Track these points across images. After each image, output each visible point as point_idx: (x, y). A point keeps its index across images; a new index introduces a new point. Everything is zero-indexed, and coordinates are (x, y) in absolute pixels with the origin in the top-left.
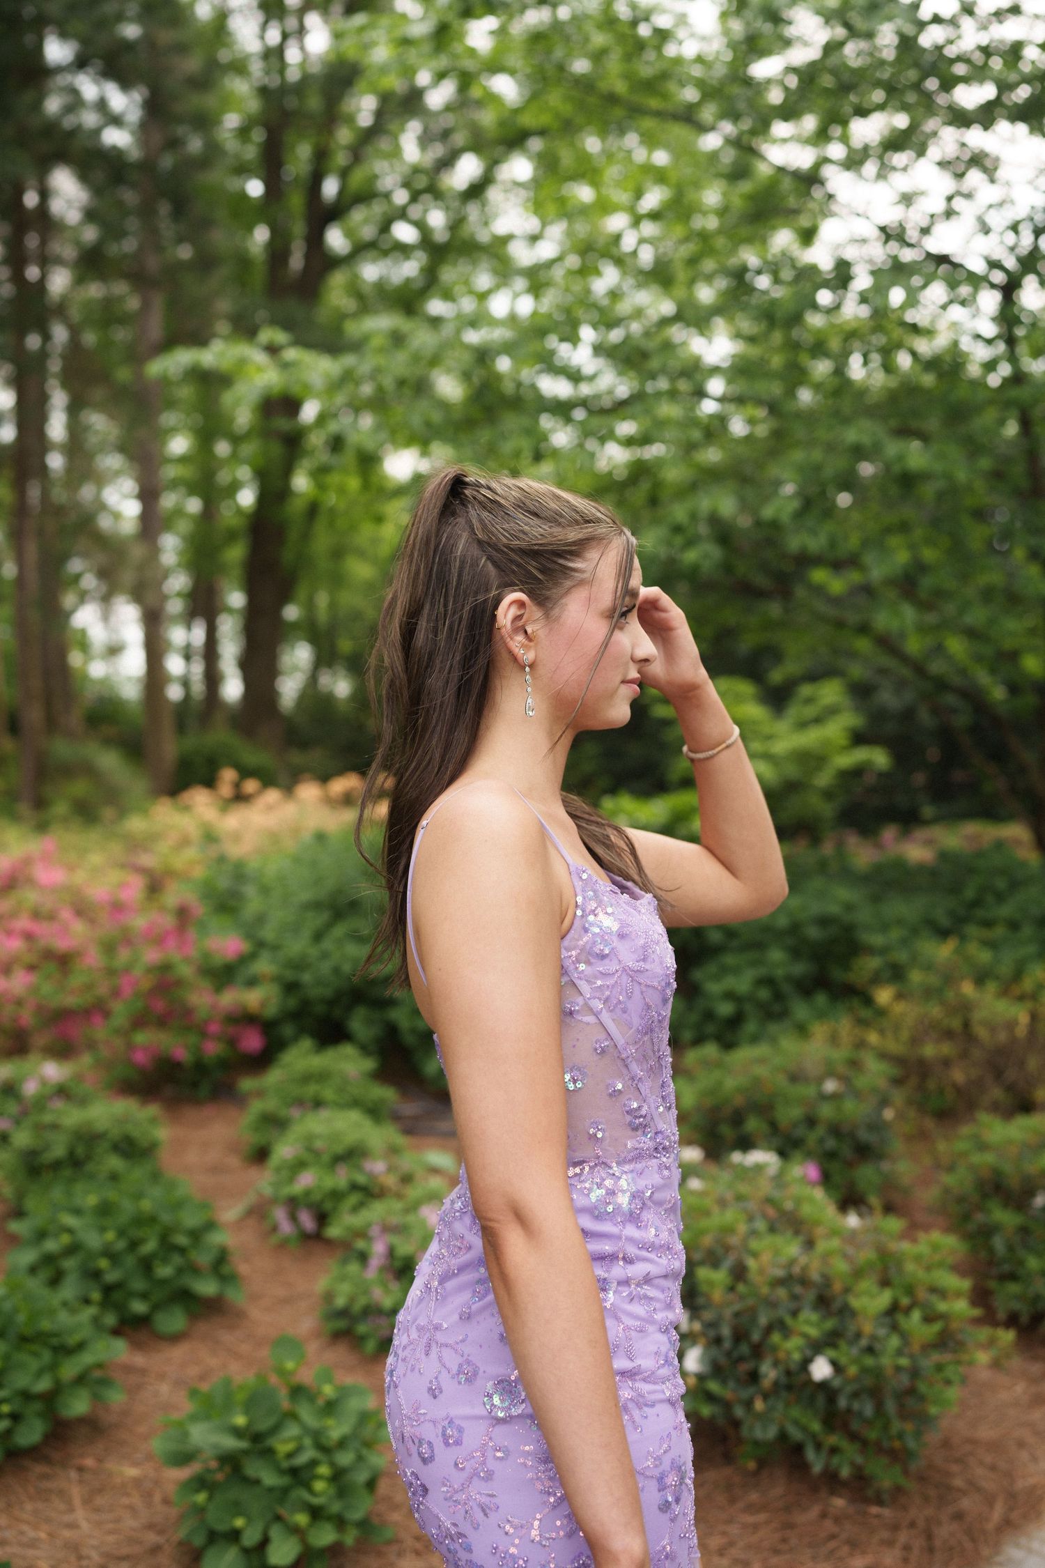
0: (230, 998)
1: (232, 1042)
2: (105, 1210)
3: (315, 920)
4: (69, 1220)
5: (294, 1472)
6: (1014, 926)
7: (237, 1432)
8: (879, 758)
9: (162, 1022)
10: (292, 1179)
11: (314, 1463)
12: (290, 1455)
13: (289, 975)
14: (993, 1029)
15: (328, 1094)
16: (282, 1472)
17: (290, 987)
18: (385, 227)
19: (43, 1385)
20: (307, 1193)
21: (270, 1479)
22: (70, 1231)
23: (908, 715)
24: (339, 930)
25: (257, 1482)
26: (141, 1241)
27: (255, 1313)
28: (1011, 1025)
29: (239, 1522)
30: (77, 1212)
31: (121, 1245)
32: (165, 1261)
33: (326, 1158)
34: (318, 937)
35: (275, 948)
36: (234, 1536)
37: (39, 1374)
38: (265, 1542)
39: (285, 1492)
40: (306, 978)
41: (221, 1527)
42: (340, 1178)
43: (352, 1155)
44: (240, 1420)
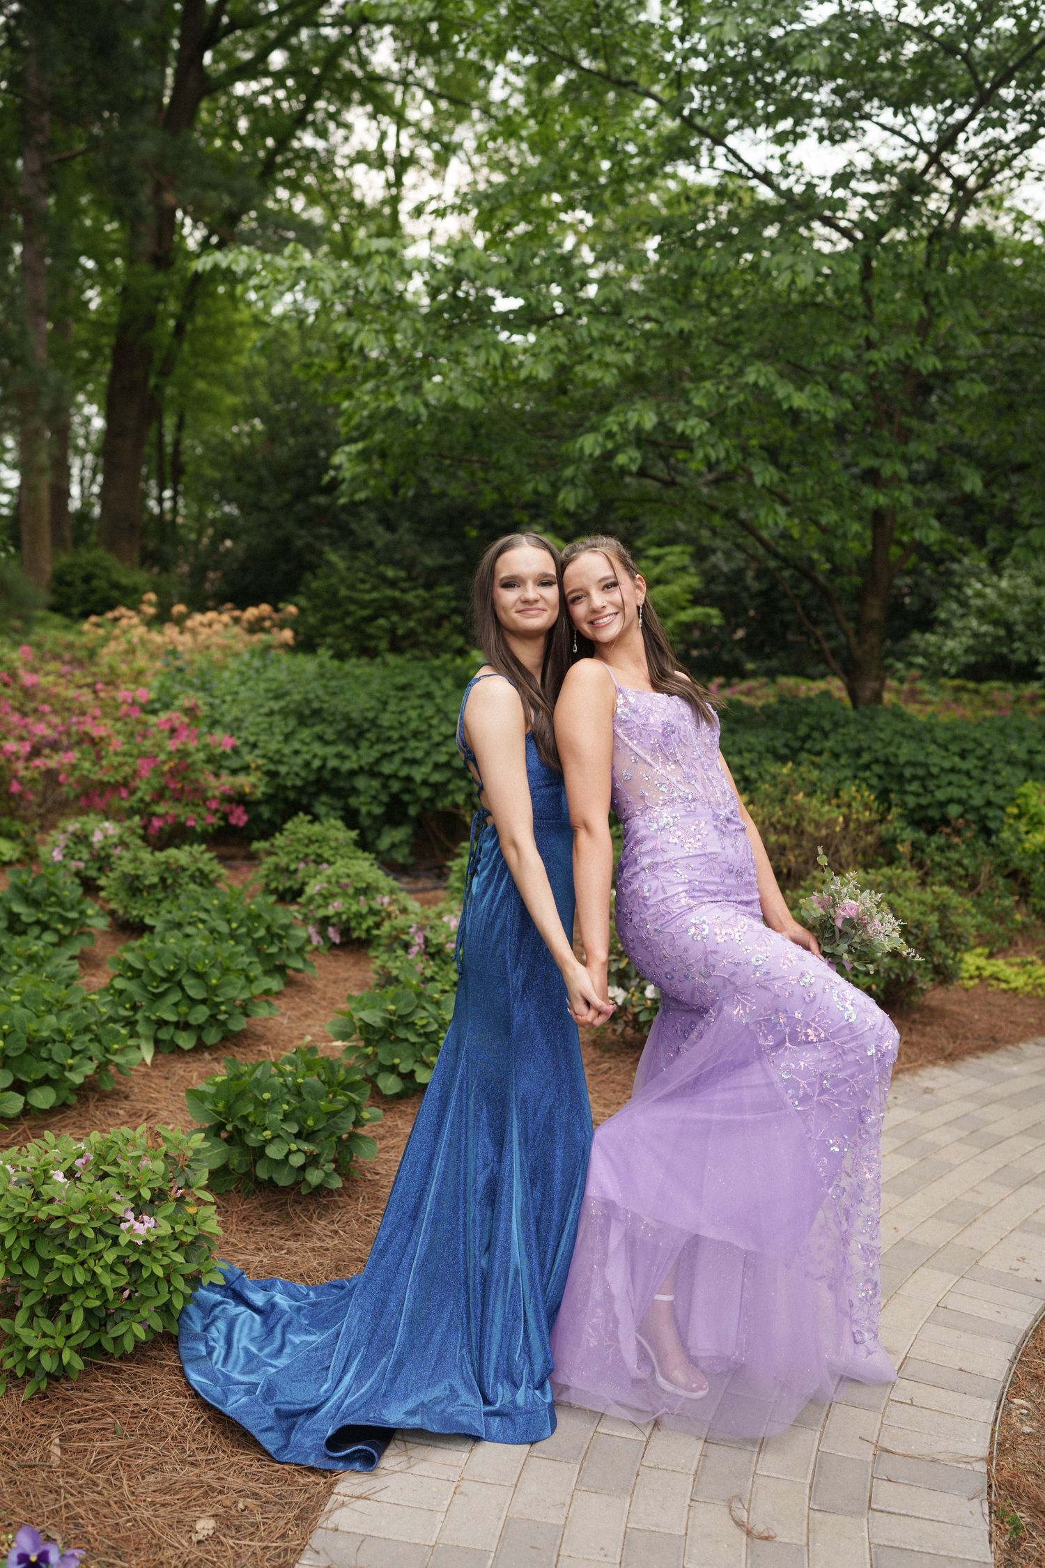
0: (228, 781)
1: (225, 817)
2: (225, 909)
3: (280, 726)
4: (203, 916)
5: (426, 1035)
6: (836, 756)
7: (392, 1013)
8: (714, 615)
9: (177, 798)
10: (327, 905)
11: (435, 1032)
12: (423, 1026)
13: (272, 767)
14: (818, 825)
15: (327, 854)
16: (420, 1035)
17: (273, 775)
18: (263, 56)
19: (245, 995)
20: (338, 914)
21: (413, 1039)
22: (203, 921)
23: (738, 575)
24: (305, 734)
25: (406, 1040)
26: (257, 930)
27: (319, 985)
28: (831, 823)
29: (397, 1061)
30: (207, 911)
31: (243, 930)
32: (272, 943)
33: (351, 891)
34: (288, 737)
35: (254, 746)
36: (393, 1069)
37: (243, 988)
38: (412, 1072)
39: (422, 1046)
40: (283, 769)
41: (388, 1063)
42: (361, 906)
43: (367, 890)
44: (392, 1007)
